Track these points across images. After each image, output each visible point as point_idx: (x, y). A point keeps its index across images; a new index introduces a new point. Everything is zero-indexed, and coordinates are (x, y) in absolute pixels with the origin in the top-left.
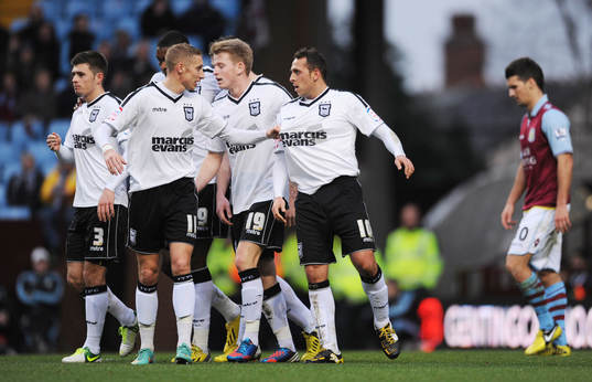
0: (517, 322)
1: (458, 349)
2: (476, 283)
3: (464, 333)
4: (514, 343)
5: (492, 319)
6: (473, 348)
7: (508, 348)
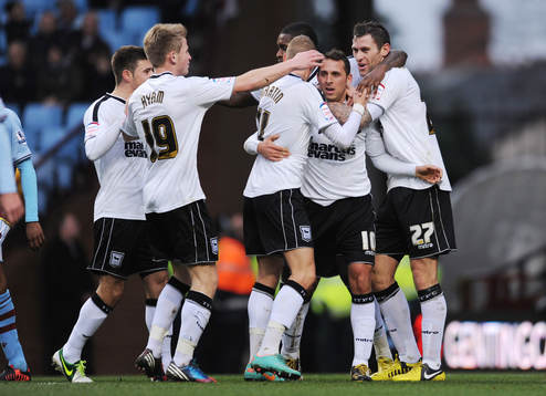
0: (528, 340)
1: (460, 370)
2: (480, 296)
3: (468, 353)
4: (525, 364)
5: (499, 335)
6: (477, 370)
7: (518, 370)
